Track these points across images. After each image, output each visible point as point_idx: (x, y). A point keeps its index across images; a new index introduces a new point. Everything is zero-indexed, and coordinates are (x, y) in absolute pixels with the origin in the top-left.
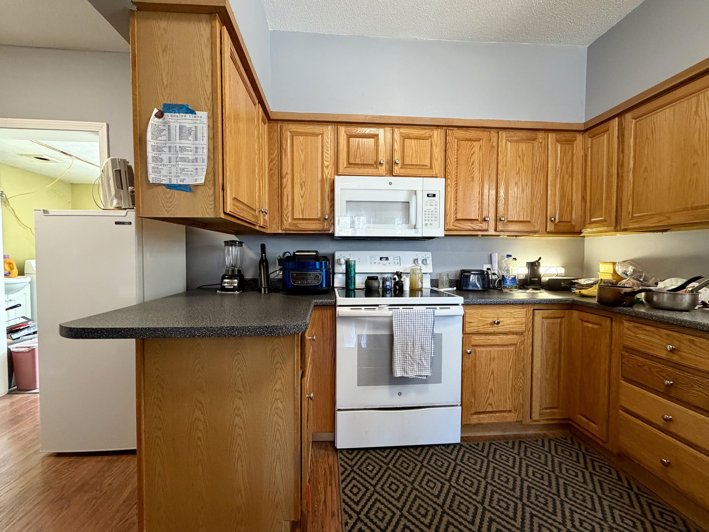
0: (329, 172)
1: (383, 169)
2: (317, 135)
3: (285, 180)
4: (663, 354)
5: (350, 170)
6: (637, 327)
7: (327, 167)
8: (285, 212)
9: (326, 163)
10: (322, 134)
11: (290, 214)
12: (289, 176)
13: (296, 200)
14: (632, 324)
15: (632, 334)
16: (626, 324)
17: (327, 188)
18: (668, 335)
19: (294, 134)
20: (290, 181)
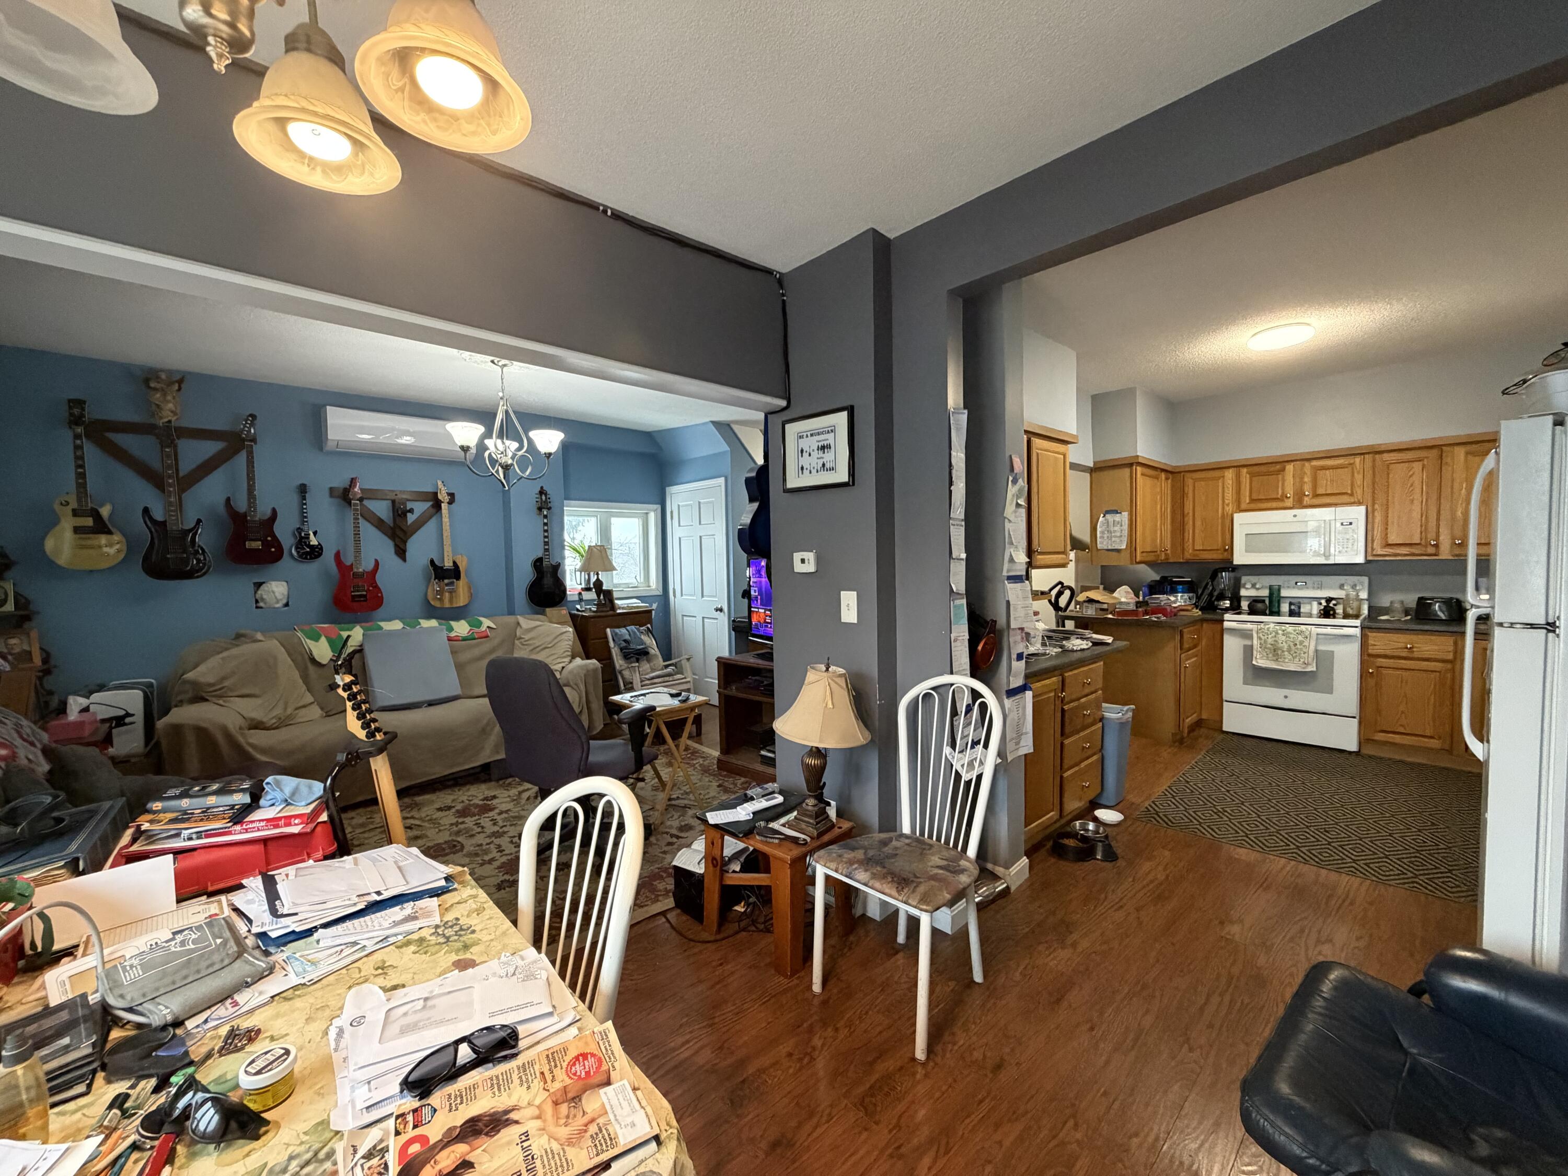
0: (1229, 509)
1: (1289, 503)
2: (1219, 478)
3: (1186, 519)
5: (1253, 506)
7: (1228, 505)
8: (1186, 545)
9: (1227, 502)
10: (1223, 477)
11: (1191, 546)
12: (1191, 514)
13: (1197, 535)
17: (1228, 522)
19: (1195, 480)
20: (1191, 518)
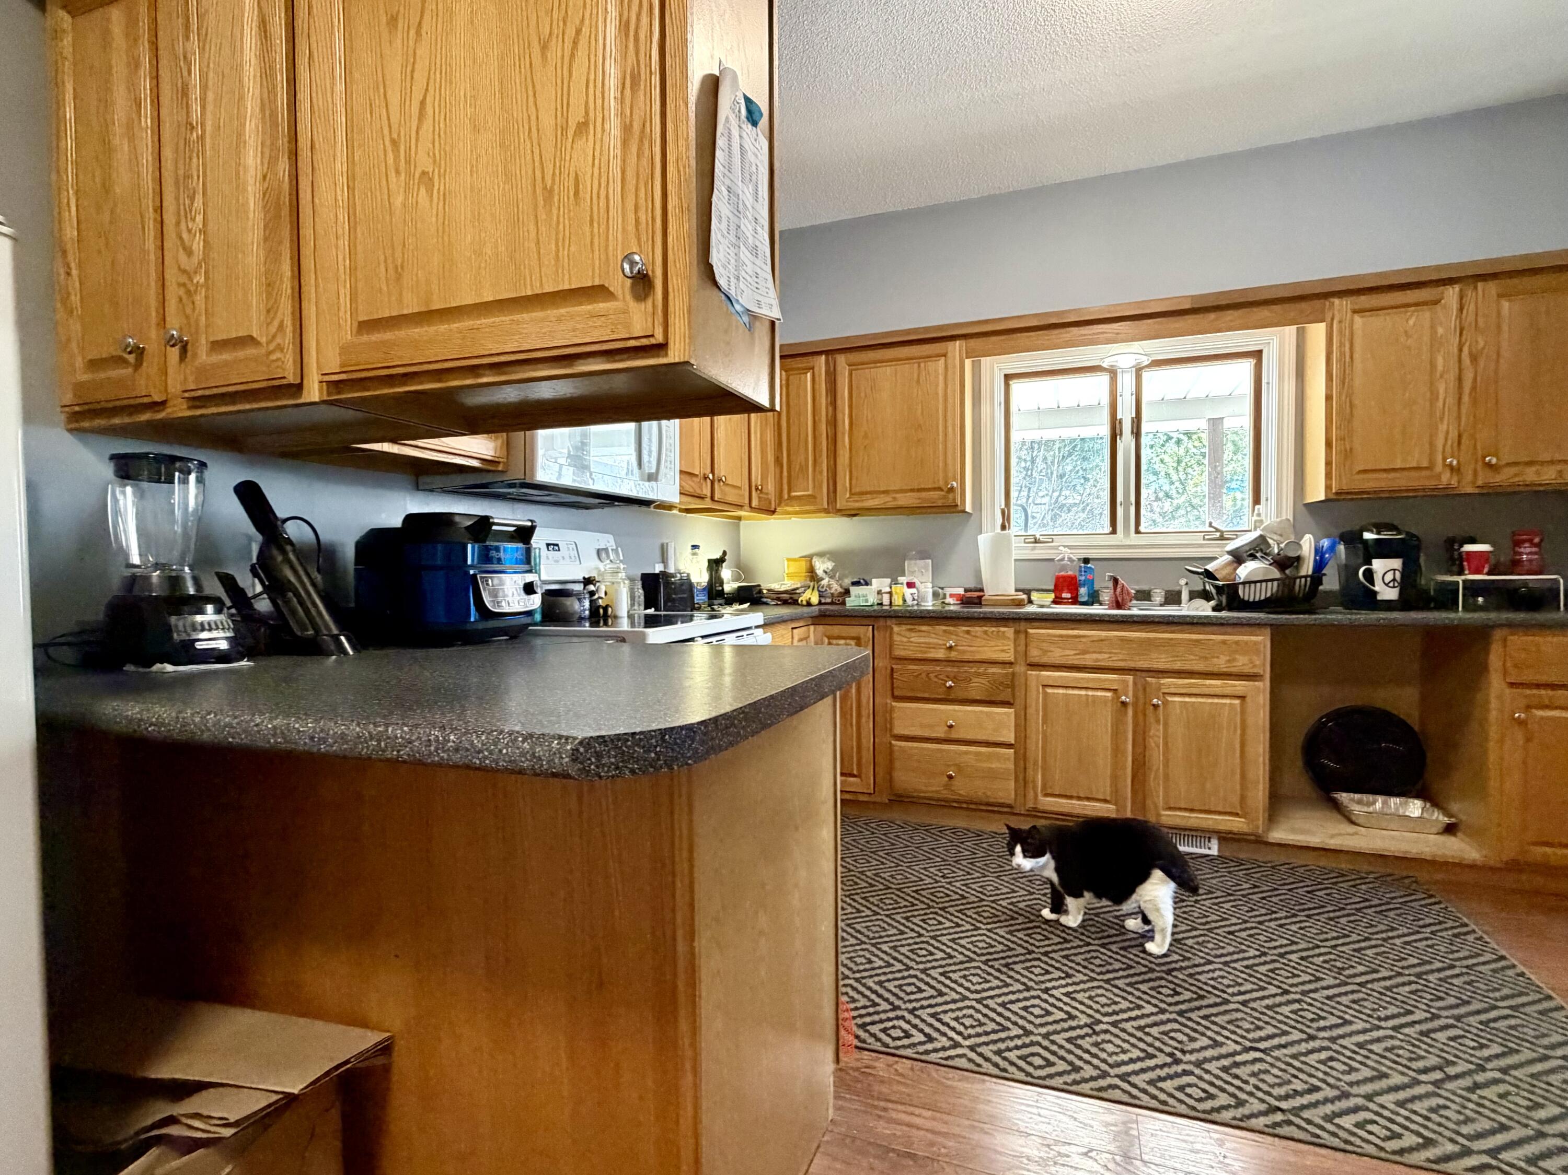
4: (941, 654)
6: (910, 630)
14: (904, 627)
15: (905, 640)
16: (896, 629)
18: (945, 631)
